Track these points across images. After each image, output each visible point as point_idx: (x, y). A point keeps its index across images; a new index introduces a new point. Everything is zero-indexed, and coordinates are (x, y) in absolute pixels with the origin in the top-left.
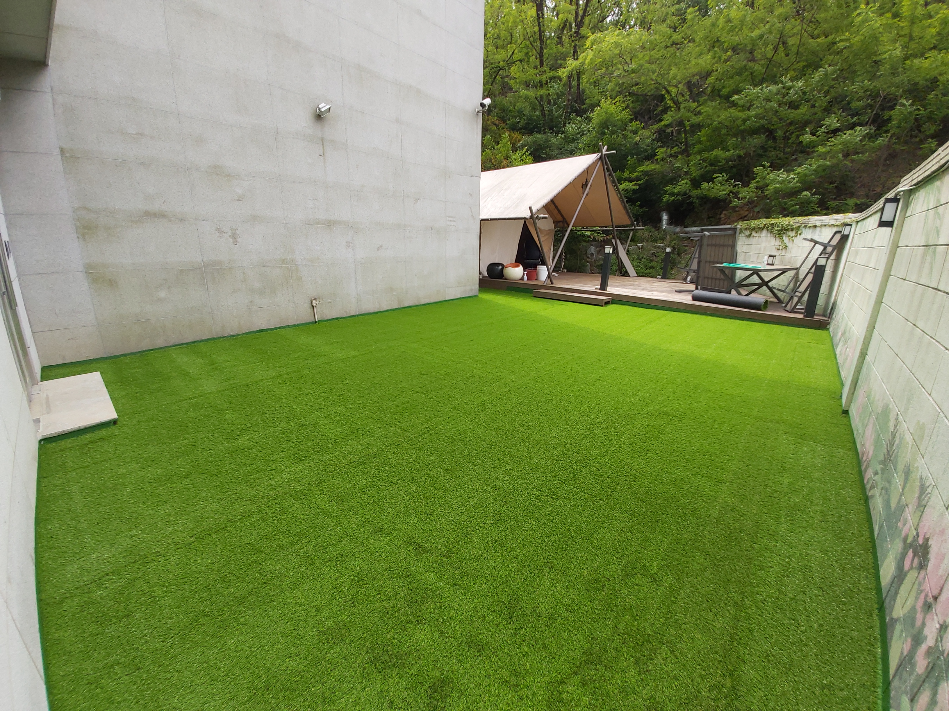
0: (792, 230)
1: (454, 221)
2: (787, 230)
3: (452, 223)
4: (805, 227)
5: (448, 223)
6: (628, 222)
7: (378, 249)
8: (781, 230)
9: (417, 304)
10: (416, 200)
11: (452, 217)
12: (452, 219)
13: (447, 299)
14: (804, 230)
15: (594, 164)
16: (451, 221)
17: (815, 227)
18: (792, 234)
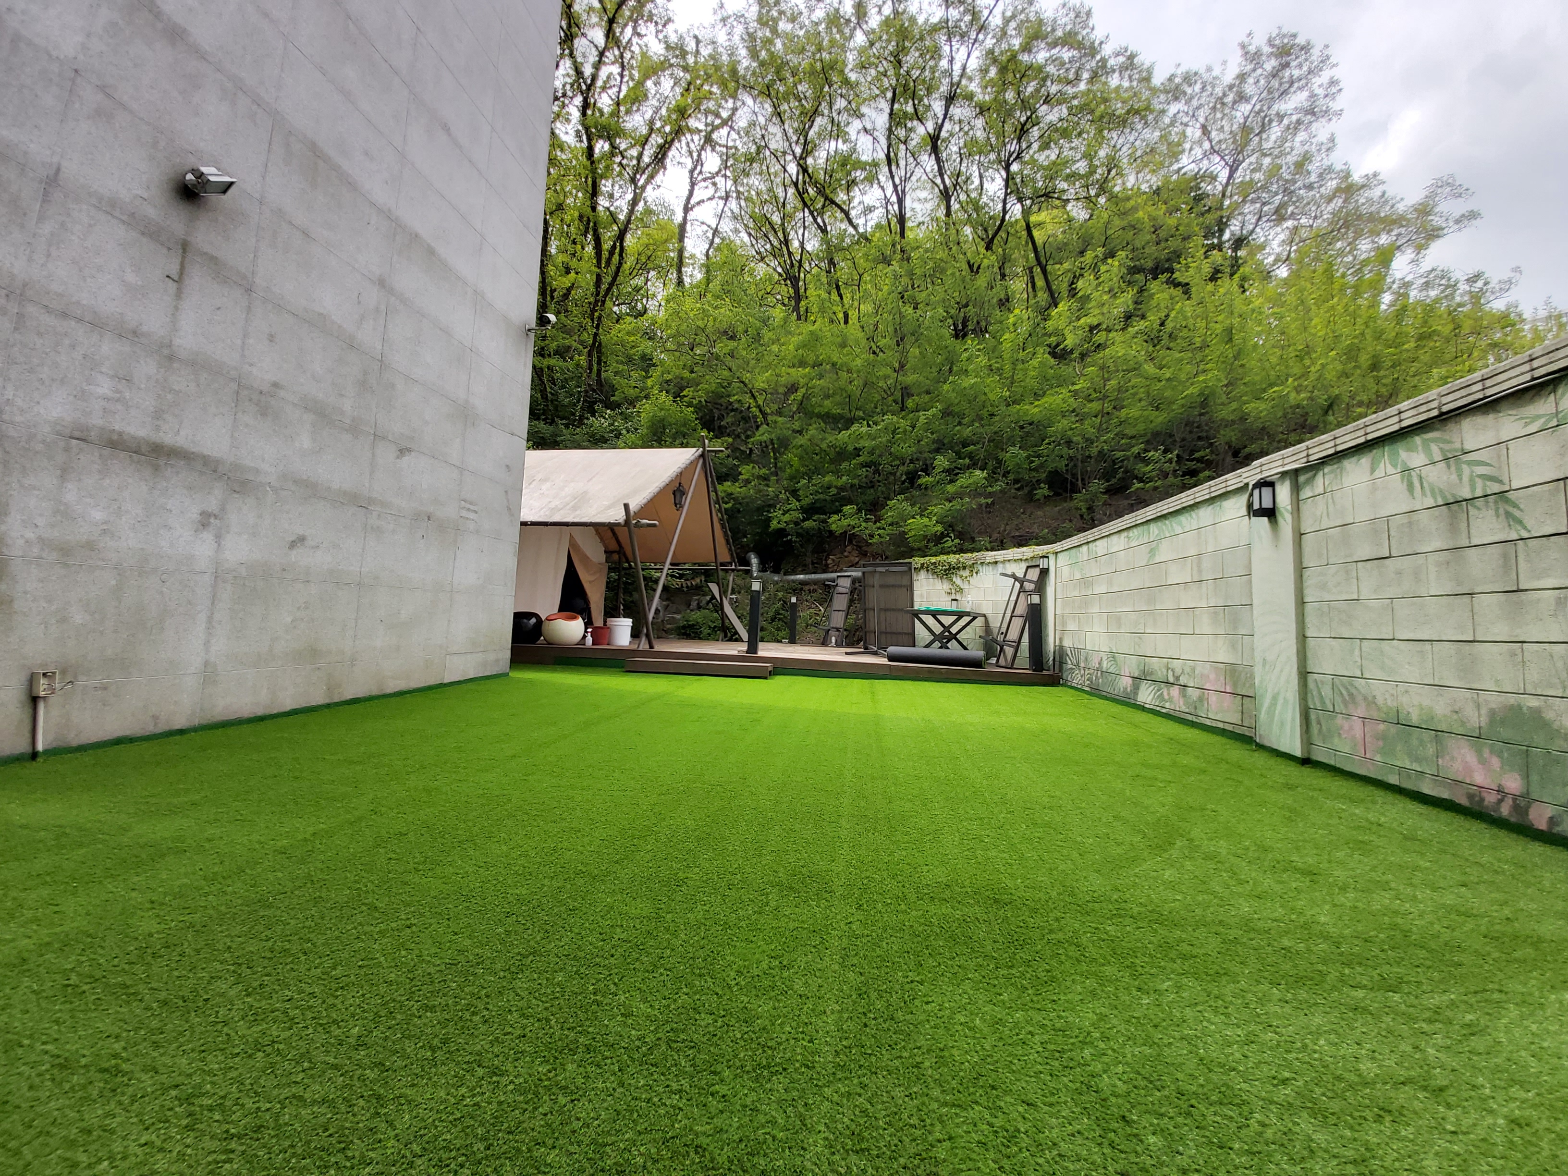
0: (964, 568)
1: (476, 512)
2: (958, 568)
3: (472, 516)
4: (982, 563)
5: (464, 513)
6: (728, 560)
7: (293, 545)
8: (949, 569)
9: (375, 692)
10: (401, 451)
11: (471, 504)
12: (471, 507)
13: (446, 681)
14: (980, 568)
15: (692, 464)
16: (469, 510)
17: (996, 563)
18: (966, 573)
